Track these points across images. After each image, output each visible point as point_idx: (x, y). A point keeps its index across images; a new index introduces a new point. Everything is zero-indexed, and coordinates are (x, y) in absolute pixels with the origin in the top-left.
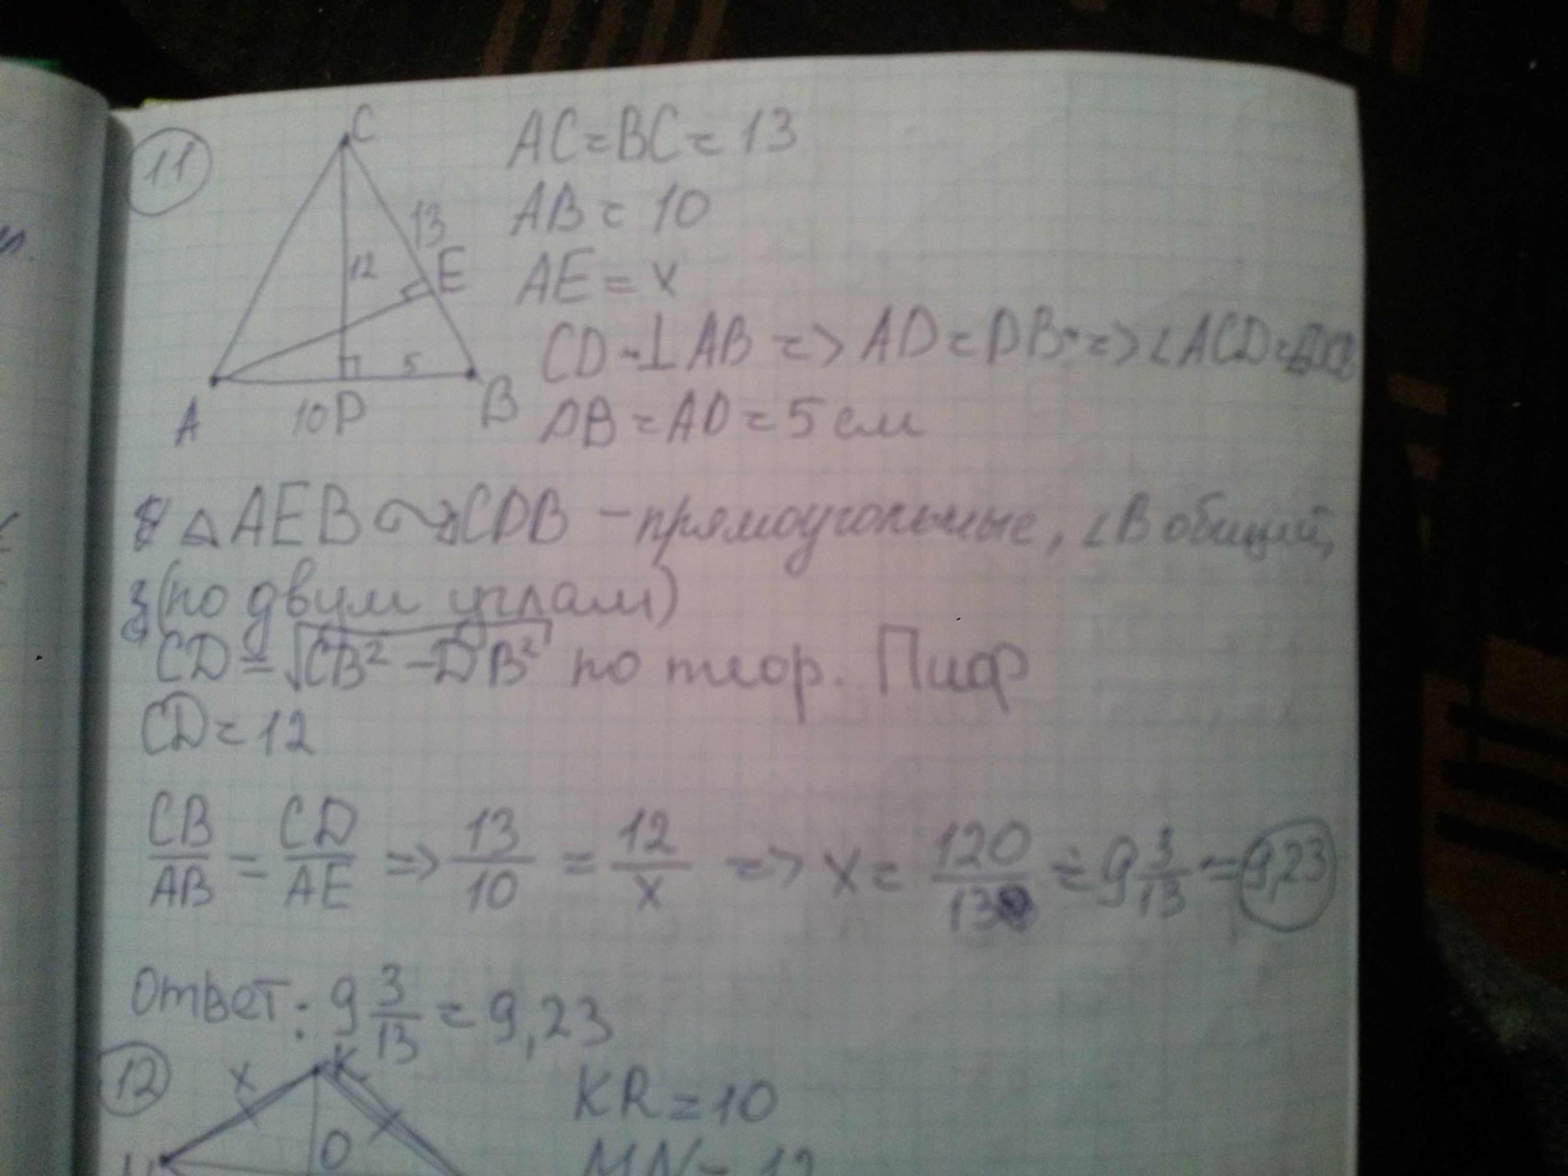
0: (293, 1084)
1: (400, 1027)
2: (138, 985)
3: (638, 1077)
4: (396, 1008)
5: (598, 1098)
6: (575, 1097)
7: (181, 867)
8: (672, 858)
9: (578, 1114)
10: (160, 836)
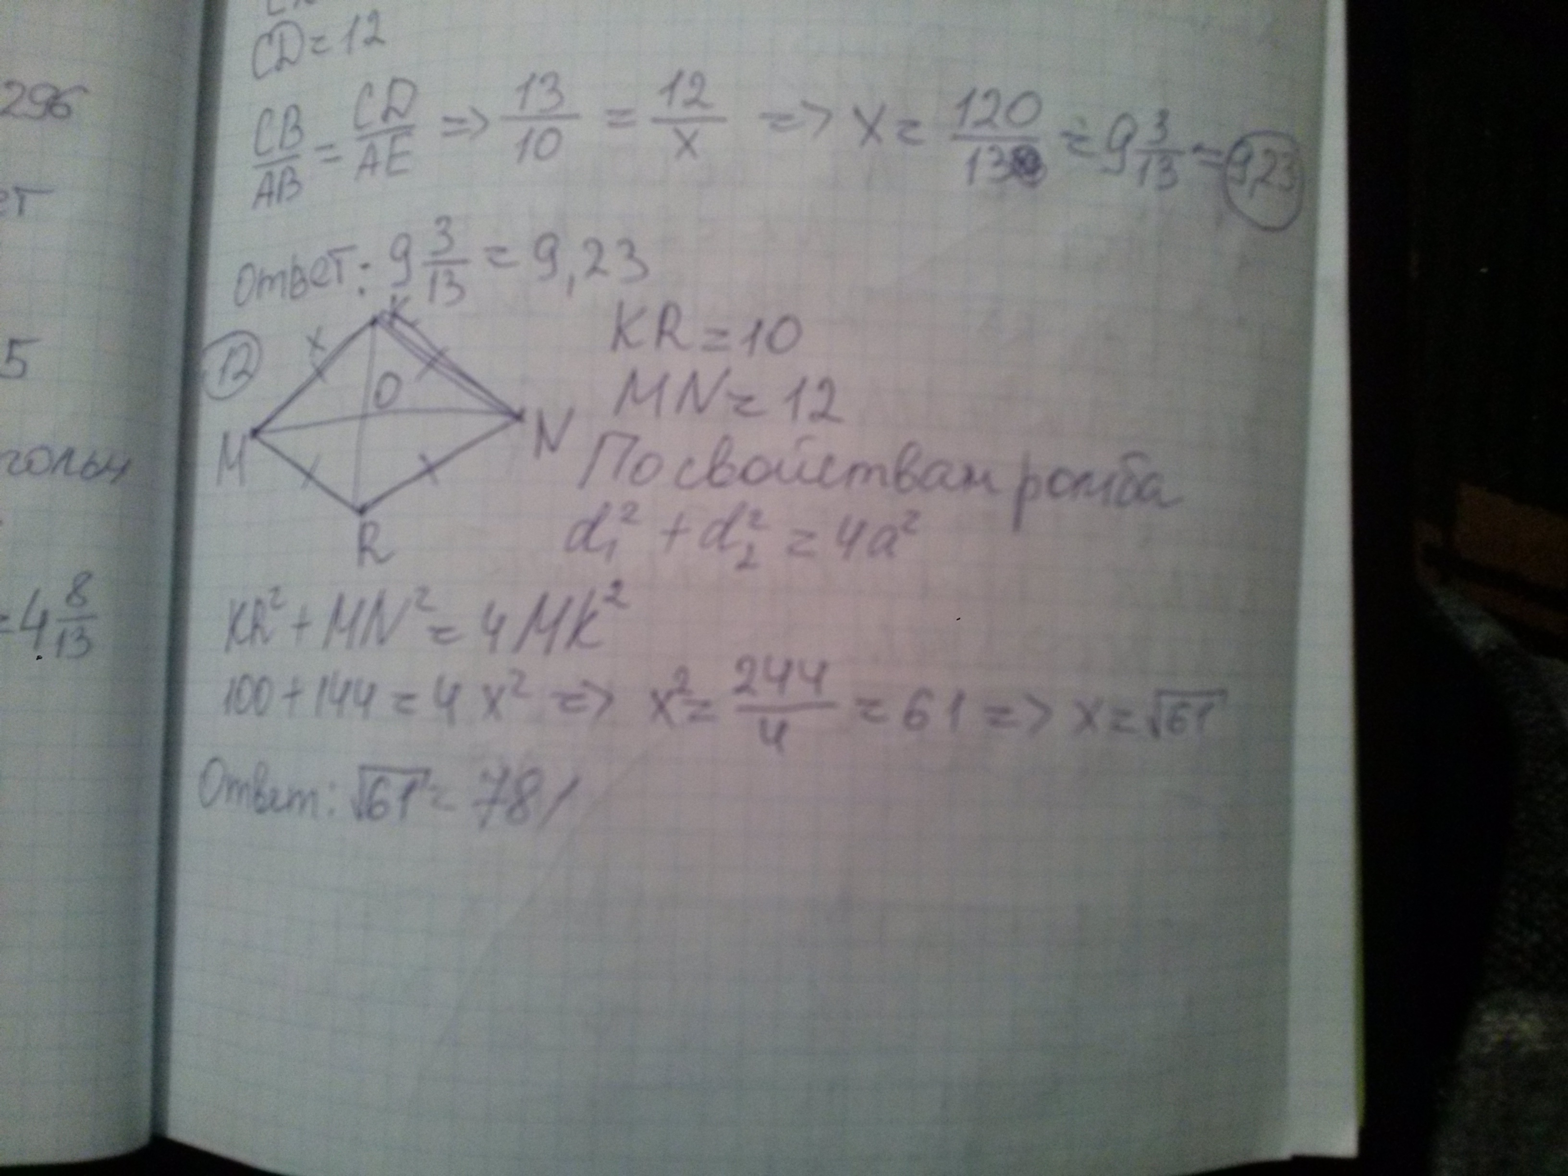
0: (353, 337)
1: (450, 273)
2: (240, 281)
3: (671, 313)
4: (448, 256)
5: (634, 333)
6: (612, 332)
7: (277, 170)
8: (707, 113)
9: (614, 347)
10: (263, 148)
